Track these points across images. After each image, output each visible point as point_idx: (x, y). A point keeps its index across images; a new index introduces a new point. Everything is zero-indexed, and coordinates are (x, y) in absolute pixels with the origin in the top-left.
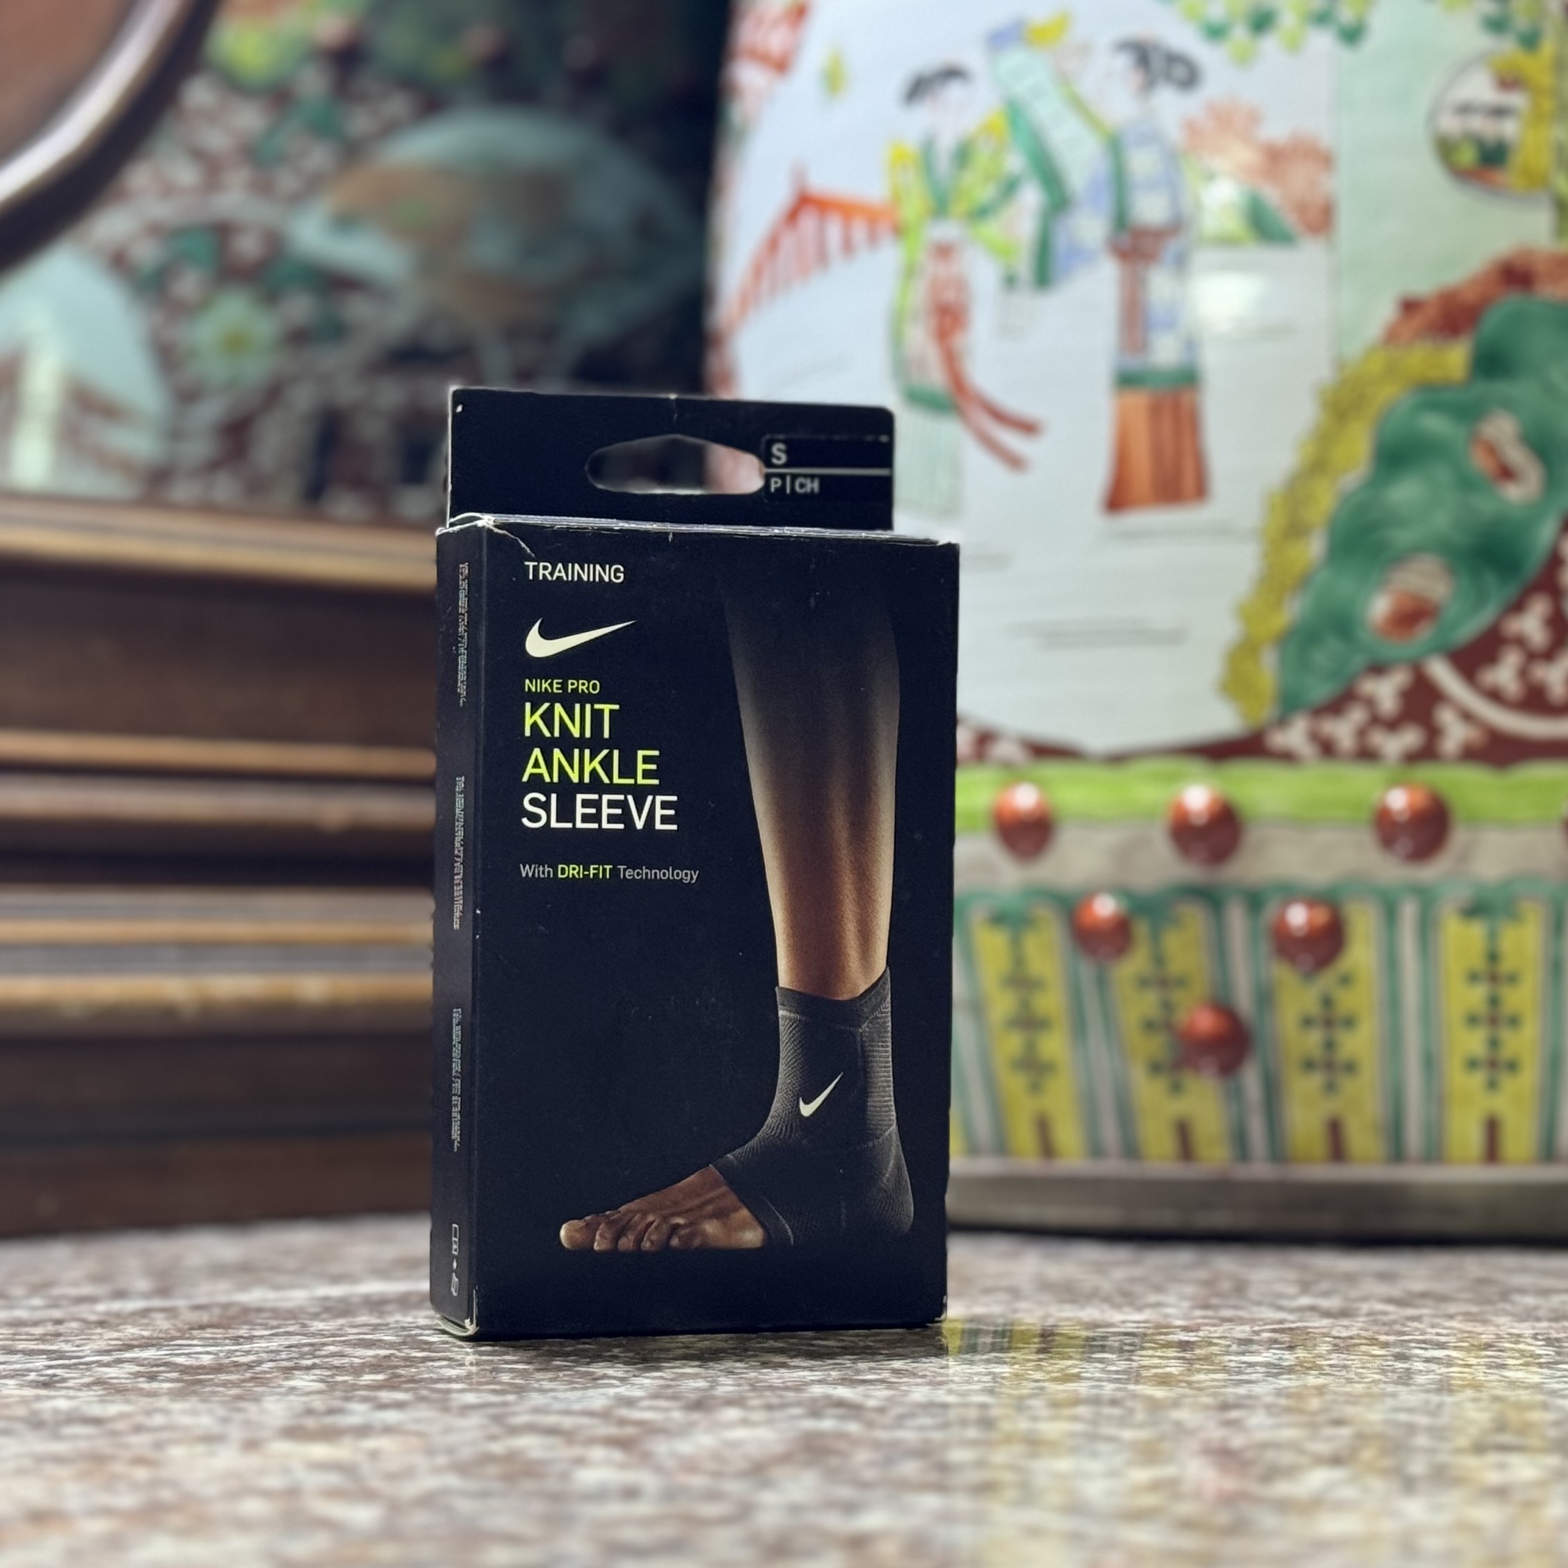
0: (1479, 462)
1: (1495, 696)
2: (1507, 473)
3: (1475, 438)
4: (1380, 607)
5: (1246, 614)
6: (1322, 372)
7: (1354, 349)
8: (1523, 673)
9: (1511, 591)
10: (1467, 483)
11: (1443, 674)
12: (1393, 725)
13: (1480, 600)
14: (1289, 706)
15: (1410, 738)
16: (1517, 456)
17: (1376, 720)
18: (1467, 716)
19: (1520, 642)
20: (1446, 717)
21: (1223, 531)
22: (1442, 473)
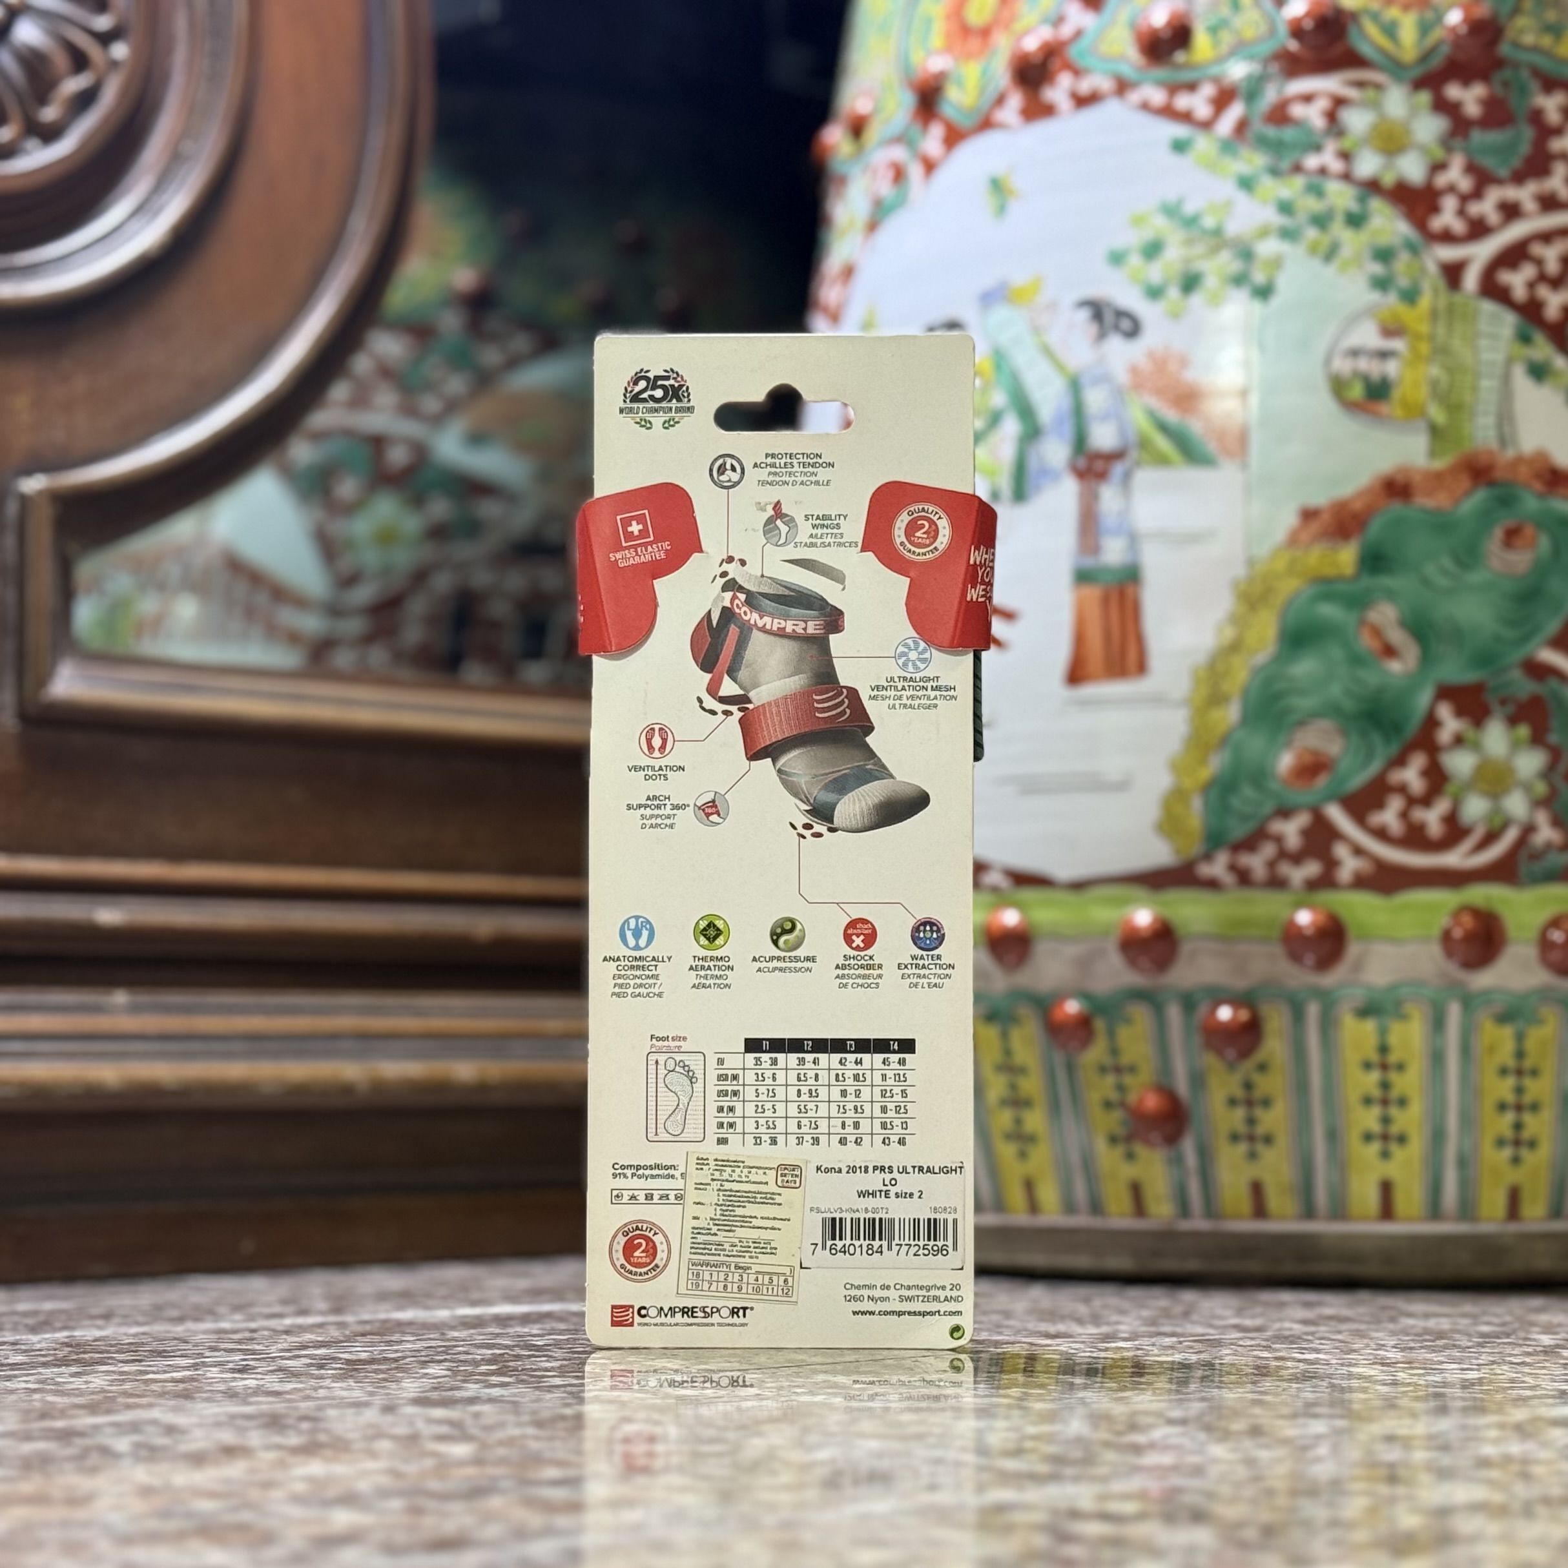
0: (1366, 642)
1: (1381, 834)
2: (1390, 651)
3: (1362, 622)
4: (1286, 761)
5: (1176, 767)
6: (1240, 571)
7: (1263, 550)
8: (1404, 815)
9: (1394, 749)
10: (1356, 660)
11: (1336, 814)
12: (1297, 859)
13: (1369, 757)
14: (1214, 841)
15: (1312, 869)
16: (1397, 636)
17: (1283, 854)
18: (1358, 851)
19: (1402, 789)
20: (1341, 851)
21: (1157, 700)
22: (1336, 653)
